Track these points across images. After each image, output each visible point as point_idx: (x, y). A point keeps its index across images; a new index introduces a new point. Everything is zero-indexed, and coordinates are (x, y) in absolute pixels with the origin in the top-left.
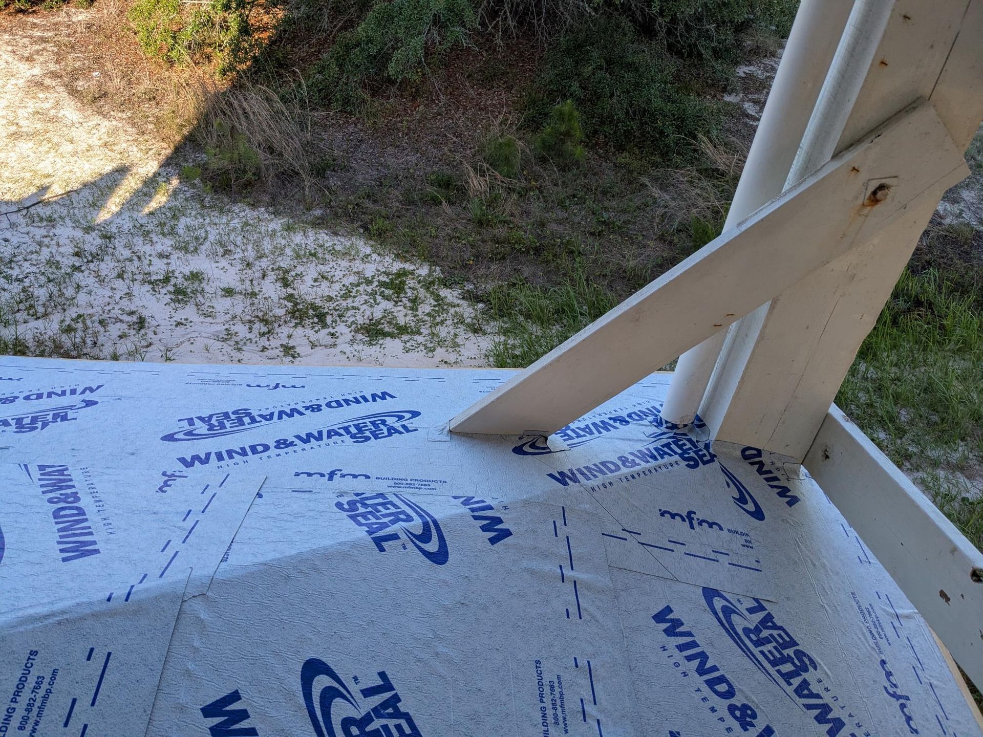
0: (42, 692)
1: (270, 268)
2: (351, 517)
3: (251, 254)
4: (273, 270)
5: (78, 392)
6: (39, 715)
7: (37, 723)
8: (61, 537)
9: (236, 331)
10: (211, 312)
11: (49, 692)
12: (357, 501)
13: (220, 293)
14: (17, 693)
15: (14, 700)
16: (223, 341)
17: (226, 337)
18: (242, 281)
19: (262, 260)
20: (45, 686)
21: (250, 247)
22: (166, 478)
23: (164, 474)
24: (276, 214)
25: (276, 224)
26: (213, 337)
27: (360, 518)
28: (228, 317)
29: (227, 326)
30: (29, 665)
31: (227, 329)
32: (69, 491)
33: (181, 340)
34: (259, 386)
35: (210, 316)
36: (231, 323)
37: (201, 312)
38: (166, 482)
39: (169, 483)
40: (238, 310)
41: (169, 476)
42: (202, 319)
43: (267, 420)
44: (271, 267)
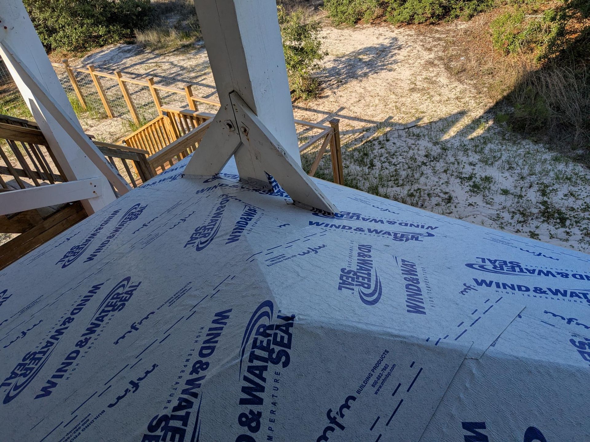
0: (386, 373)
1: (536, 183)
2: (580, 352)
3: (526, 172)
4: (538, 184)
5: (425, 228)
6: (382, 383)
7: (380, 387)
8: (408, 299)
9: (503, 216)
10: (491, 202)
11: (389, 374)
12: (586, 344)
13: (499, 191)
14: (375, 368)
15: (373, 370)
16: (493, 220)
17: (496, 218)
18: (516, 187)
19: (532, 176)
20: (388, 370)
21: (526, 167)
22: (466, 287)
23: (465, 285)
24: (550, 149)
25: (548, 156)
26: (488, 217)
27: (586, 355)
28: (500, 207)
29: (498, 212)
30: (383, 356)
31: (498, 214)
32: (415, 277)
33: (469, 214)
34: (528, 251)
35: (490, 204)
36: (501, 211)
37: (485, 201)
38: (465, 289)
39: (467, 290)
40: (508, 204)
41: (467, 287)
42: (484, 204)
43: (530, 273)
44: (537, 181)
